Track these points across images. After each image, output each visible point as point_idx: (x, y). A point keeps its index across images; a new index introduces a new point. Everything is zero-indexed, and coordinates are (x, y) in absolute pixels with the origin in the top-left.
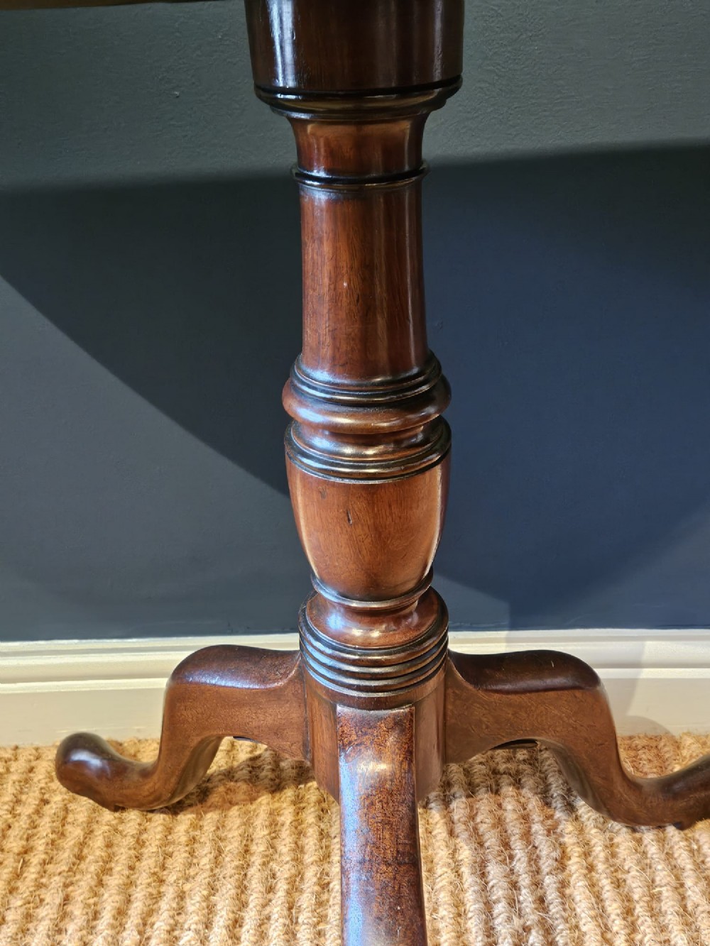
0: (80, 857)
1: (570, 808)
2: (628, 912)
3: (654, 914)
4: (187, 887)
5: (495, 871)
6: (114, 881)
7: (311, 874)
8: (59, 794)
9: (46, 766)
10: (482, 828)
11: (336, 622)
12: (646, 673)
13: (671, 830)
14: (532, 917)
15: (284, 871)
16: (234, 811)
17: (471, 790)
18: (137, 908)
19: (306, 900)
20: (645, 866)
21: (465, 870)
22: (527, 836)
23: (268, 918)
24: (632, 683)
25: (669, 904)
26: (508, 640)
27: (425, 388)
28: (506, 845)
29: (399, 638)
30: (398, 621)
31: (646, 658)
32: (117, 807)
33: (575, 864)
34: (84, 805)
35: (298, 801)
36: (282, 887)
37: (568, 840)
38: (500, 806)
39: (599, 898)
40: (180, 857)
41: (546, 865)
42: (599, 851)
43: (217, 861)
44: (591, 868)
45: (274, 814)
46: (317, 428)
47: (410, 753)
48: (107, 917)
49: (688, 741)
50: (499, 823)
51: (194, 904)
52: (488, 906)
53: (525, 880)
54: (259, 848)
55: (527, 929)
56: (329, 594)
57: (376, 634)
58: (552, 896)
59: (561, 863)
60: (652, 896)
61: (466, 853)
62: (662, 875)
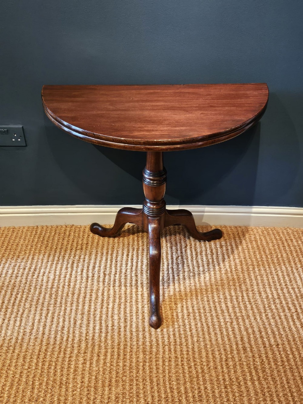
0: (98, 245)
1: (189, 238)
2: (196, 254)
3: (201, 254)
4: (118, 249)
5: (174, 248)
6: (105, 248)
7: (141, 248)
8: (91, 234)
9: (88, 229)
10: (172, 241)
11: (148, 205)
12: (206, 214)
13: (207, 242)
14: (180, 255)
15: (136, 247)
16: (125, 238)
17: (171, 235)
18: (110, 252)
19: (140, 252)
20: (201, 247)
21: (169, 248)
22: (180, 243)
23: (133, 254)
24: (203, 215)
25: (204, 253)
26: (179, 207)
27: (164, 173)
28: (176, 244)
29: (158, 207)
30: (158, 205)
31: (205, 211)
32: (103, 236)
33: (188, 247)
34: (97, 236)
35: (138, 237)
36: (135, 250)
37: (188, 243)
38: (176, 238)
39: (192, 252)
40: (116, 245)
41: (183, 247)
42: (193, 245)
43: (123, 245)
44: (191, 248)
45: (133, 238)
46: (148, 178)
47: (159, 224)
48: (105, 254)
49: (213, 227)
50: (175, 240)
51: (120, 252)
52: (172, 253)
53: (179, 249)
54: (131, 244)
55: (179, 256)
56: (148, 201)
57: (155, 207)
58: (184, 252)
59: (186, 247)
60: (201, 252)
61: (169, 245)
62: (204, 249)
